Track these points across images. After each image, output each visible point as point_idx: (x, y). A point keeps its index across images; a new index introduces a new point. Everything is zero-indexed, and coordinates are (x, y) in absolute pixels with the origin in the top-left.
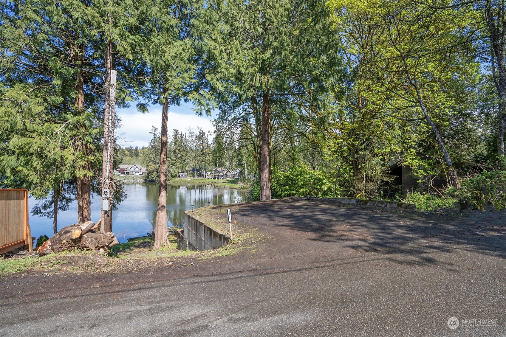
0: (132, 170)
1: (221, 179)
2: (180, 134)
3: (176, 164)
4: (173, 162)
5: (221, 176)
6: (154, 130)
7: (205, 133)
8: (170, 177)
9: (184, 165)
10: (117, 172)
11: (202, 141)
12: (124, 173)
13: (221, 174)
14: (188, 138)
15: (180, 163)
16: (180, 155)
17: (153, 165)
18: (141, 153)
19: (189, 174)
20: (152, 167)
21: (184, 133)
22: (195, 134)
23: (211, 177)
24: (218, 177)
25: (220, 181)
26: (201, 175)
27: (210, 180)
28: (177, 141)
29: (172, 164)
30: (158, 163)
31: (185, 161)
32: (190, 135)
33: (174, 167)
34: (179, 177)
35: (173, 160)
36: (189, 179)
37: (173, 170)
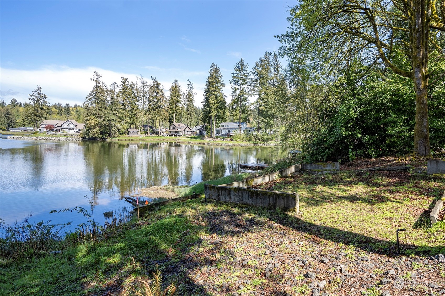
0: (64, 126)
1: (178, 136)
2: (130, 83)
3: (124, 118)
4: (121, 116)
5: (180, 132)
6: (96, 77)
7: (160, 84)
8: (117, 133)
9: (135, 120)
10: (43, 129)
11: (157, 94)
12: (53, 130)
13: (179, 130)
14: (140, 89)
15: (130, 118)
17: (95, 119)
18: (73, 110)
19: (140, 130)
20: (93, 121)
21: (134, 82)
22: (149, 84)
23: (167, 134)
24: (177, 133)
26: (154, 132)
27: (165, 137)
28: (125, 91)
29: (121, 118)
30: (102, 117)
31: (135, 115)
32: (143, 85)
33: (122, 122)
34: (128, 134)
35: (121, 113)
36: (141, 137)
37: (122, 126)
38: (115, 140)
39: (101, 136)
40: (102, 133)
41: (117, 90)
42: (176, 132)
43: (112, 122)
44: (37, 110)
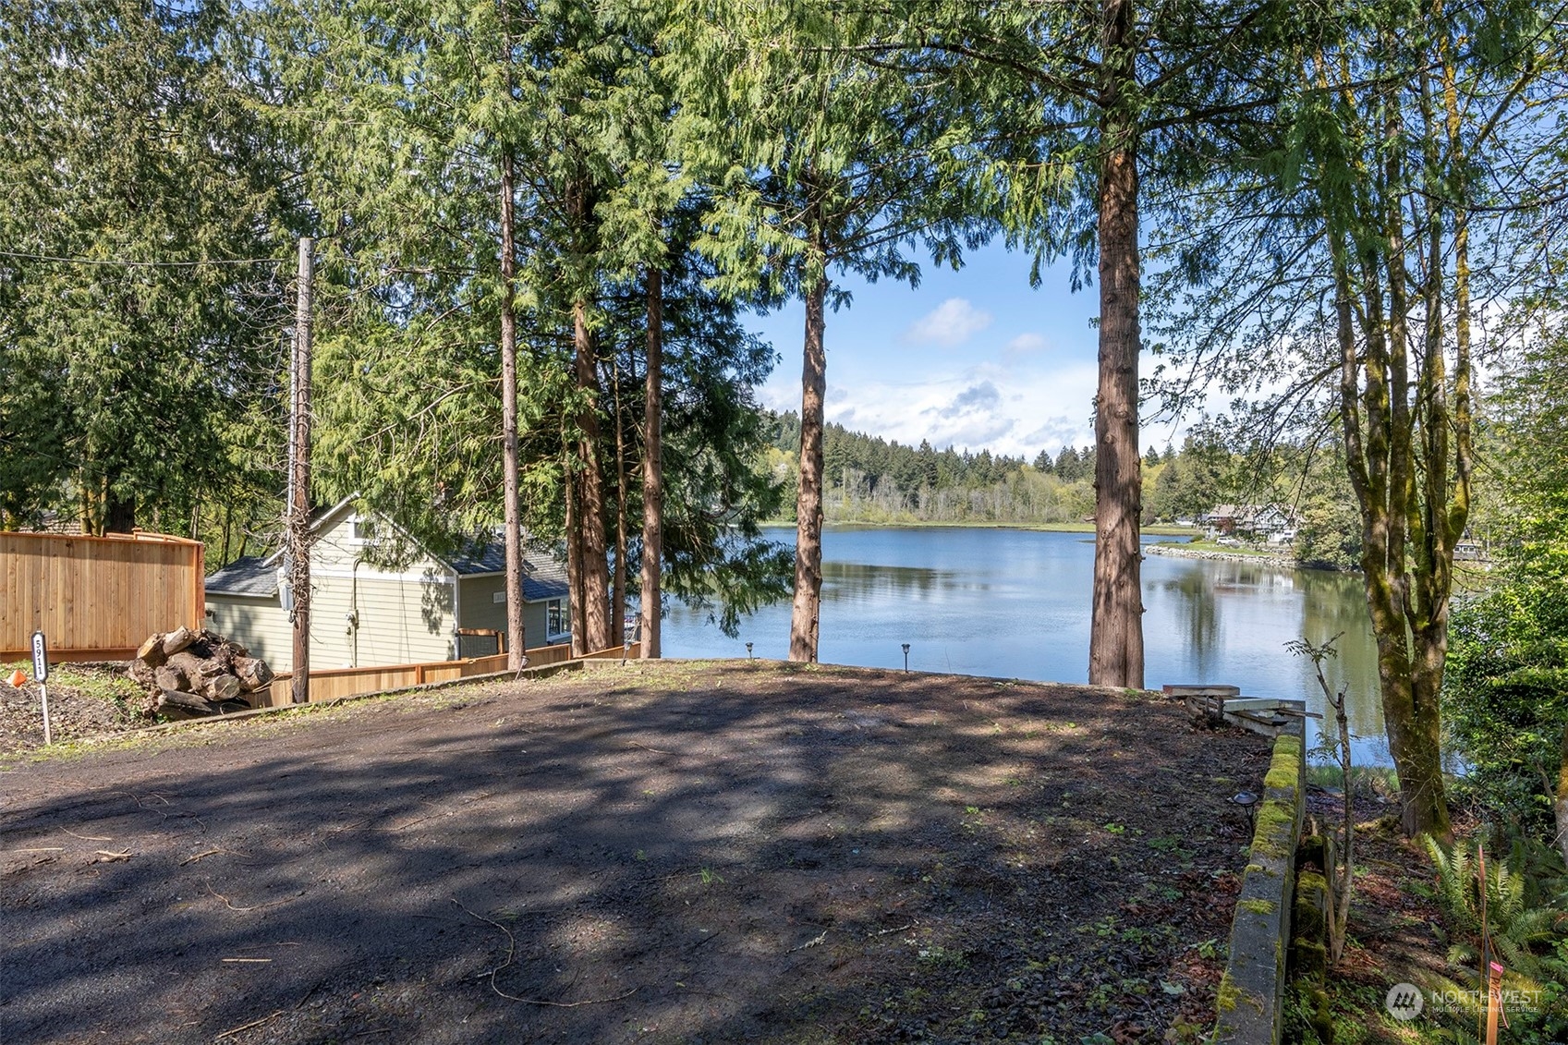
12: (1233, 533)
17: (1325, 505)
20: (1321, 511)
39: (1345, 558)
40: (1350, 549)
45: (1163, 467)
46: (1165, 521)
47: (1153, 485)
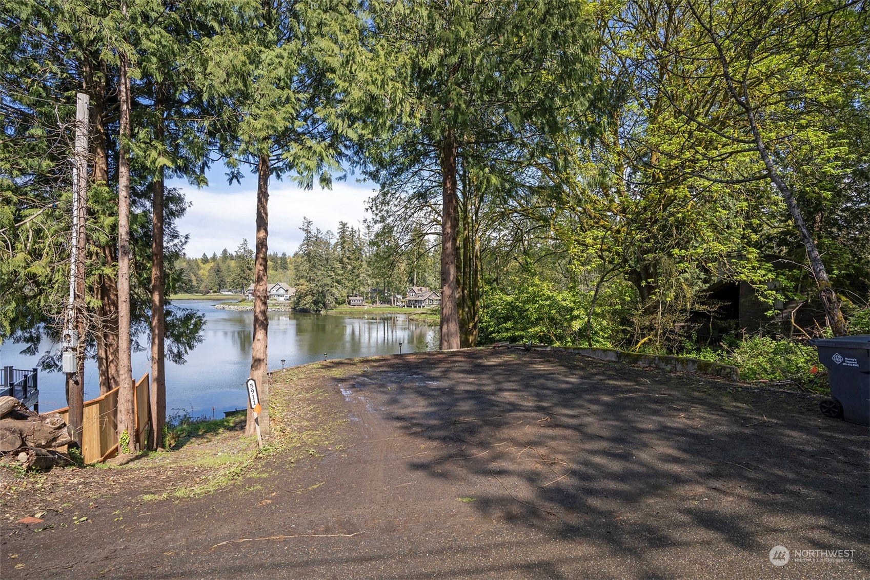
0: (273, 292)
1: (420, 307)
2: (350, 229)
3: (343, 281)
4: (339, 278)
5: (420, 302)
6: (306, 224)
8: (334, 303)
9: (358, 284)
10: (250, 295)
13: (420, 298)
14: (363, 237)
15: (351, 280)
16: (349, 267)
17: (306, 284)
18: (291, 263)
19: (367, 298)
20: (305, 286)
21: (356, 228)
23: (403, 304)
24: (416, 303)
25: (418, 310)
26: (386, 301)
27: (401, 309)
28: (344, 242)
29: (338, 282)
30: (314, 280)
31: (358, 276)
32: (367, 231)
33: (340, 287)
34: (349, 304)
35: (339, 275)
36: (366, 308)
37: (339, 292)
38: (330, 312)
39: (314, 307)
40: (316, 303)
41: (333, 242)
42: (416, 301)
43: (327, 288)
44: (243, 271)
45: (212, 264)
46: (215, 292)
47: (207, 274)
